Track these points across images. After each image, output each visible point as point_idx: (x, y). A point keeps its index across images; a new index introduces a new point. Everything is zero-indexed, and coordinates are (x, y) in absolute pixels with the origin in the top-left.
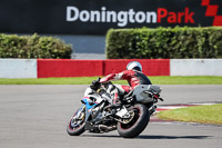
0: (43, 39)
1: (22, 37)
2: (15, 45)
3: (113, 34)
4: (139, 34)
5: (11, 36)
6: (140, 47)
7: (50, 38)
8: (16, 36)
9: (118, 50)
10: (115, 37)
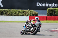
0: (30, 11)
1: (25, 10)
2: (23, 12)
3: (49, 9)
4: (56, 10)
5: (22, 10)
6: (56, 13)
7: (32, 11)
8: (23, 10)
9: (50, 14)
10: (49, 10)
